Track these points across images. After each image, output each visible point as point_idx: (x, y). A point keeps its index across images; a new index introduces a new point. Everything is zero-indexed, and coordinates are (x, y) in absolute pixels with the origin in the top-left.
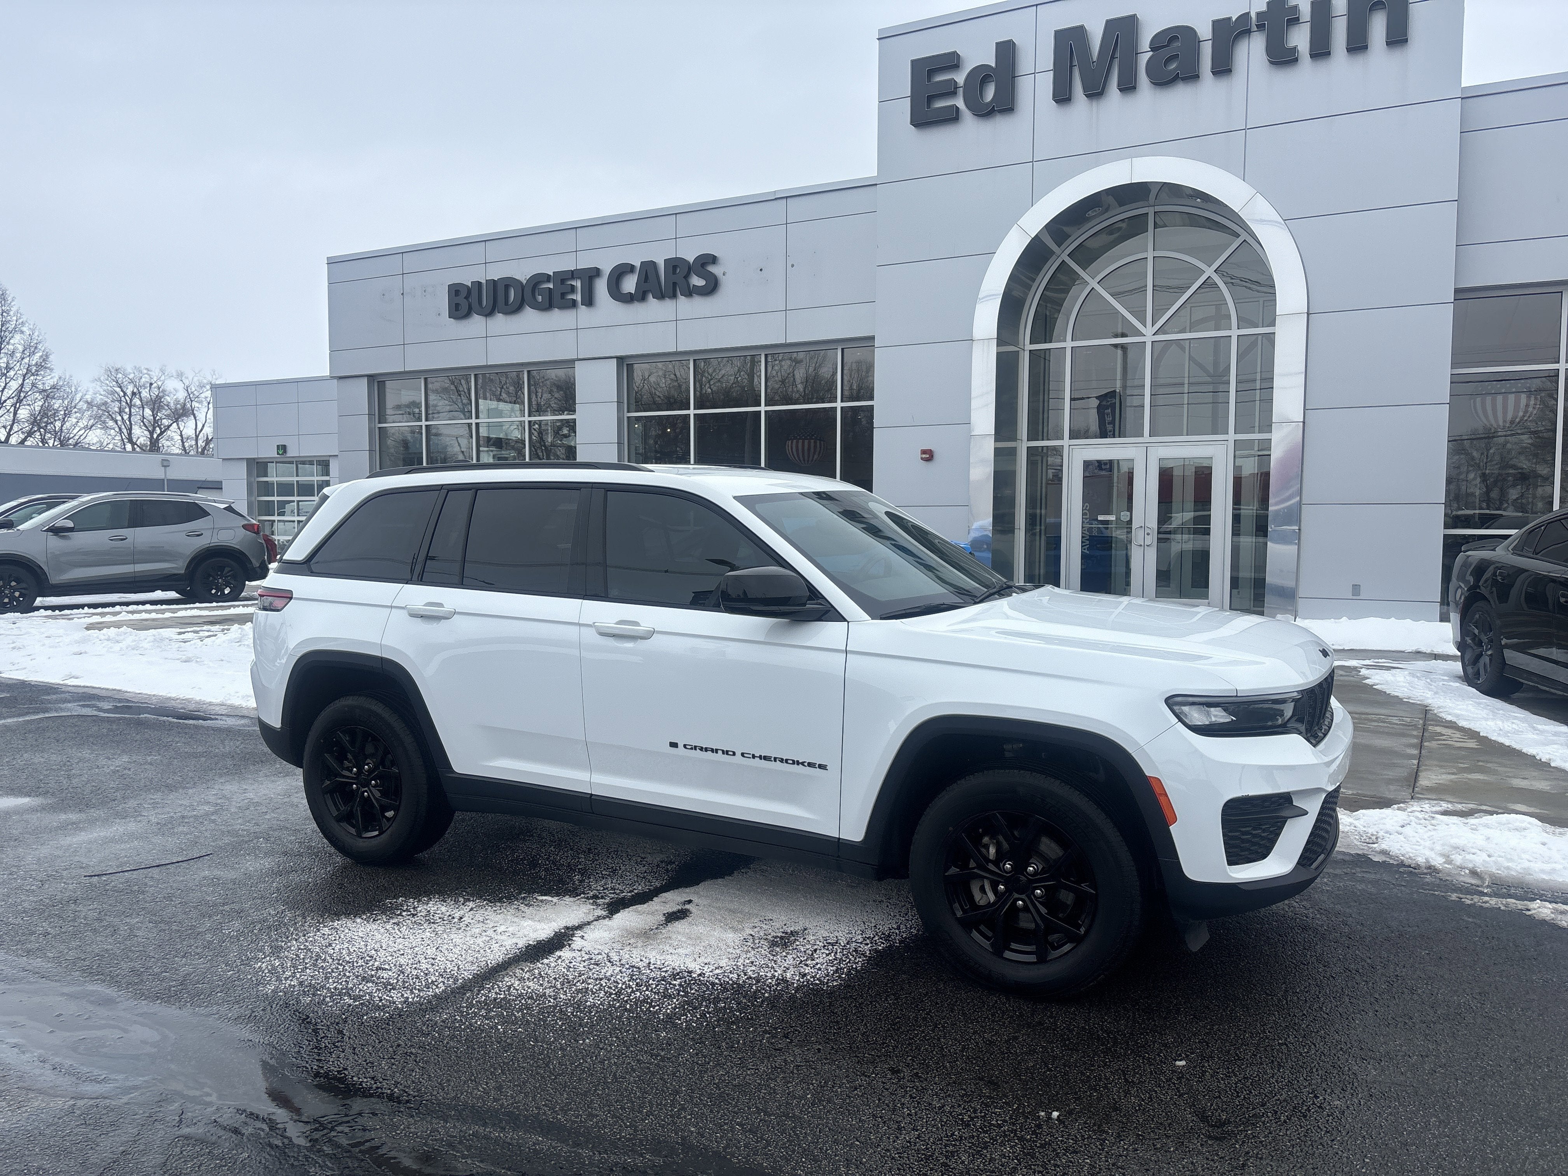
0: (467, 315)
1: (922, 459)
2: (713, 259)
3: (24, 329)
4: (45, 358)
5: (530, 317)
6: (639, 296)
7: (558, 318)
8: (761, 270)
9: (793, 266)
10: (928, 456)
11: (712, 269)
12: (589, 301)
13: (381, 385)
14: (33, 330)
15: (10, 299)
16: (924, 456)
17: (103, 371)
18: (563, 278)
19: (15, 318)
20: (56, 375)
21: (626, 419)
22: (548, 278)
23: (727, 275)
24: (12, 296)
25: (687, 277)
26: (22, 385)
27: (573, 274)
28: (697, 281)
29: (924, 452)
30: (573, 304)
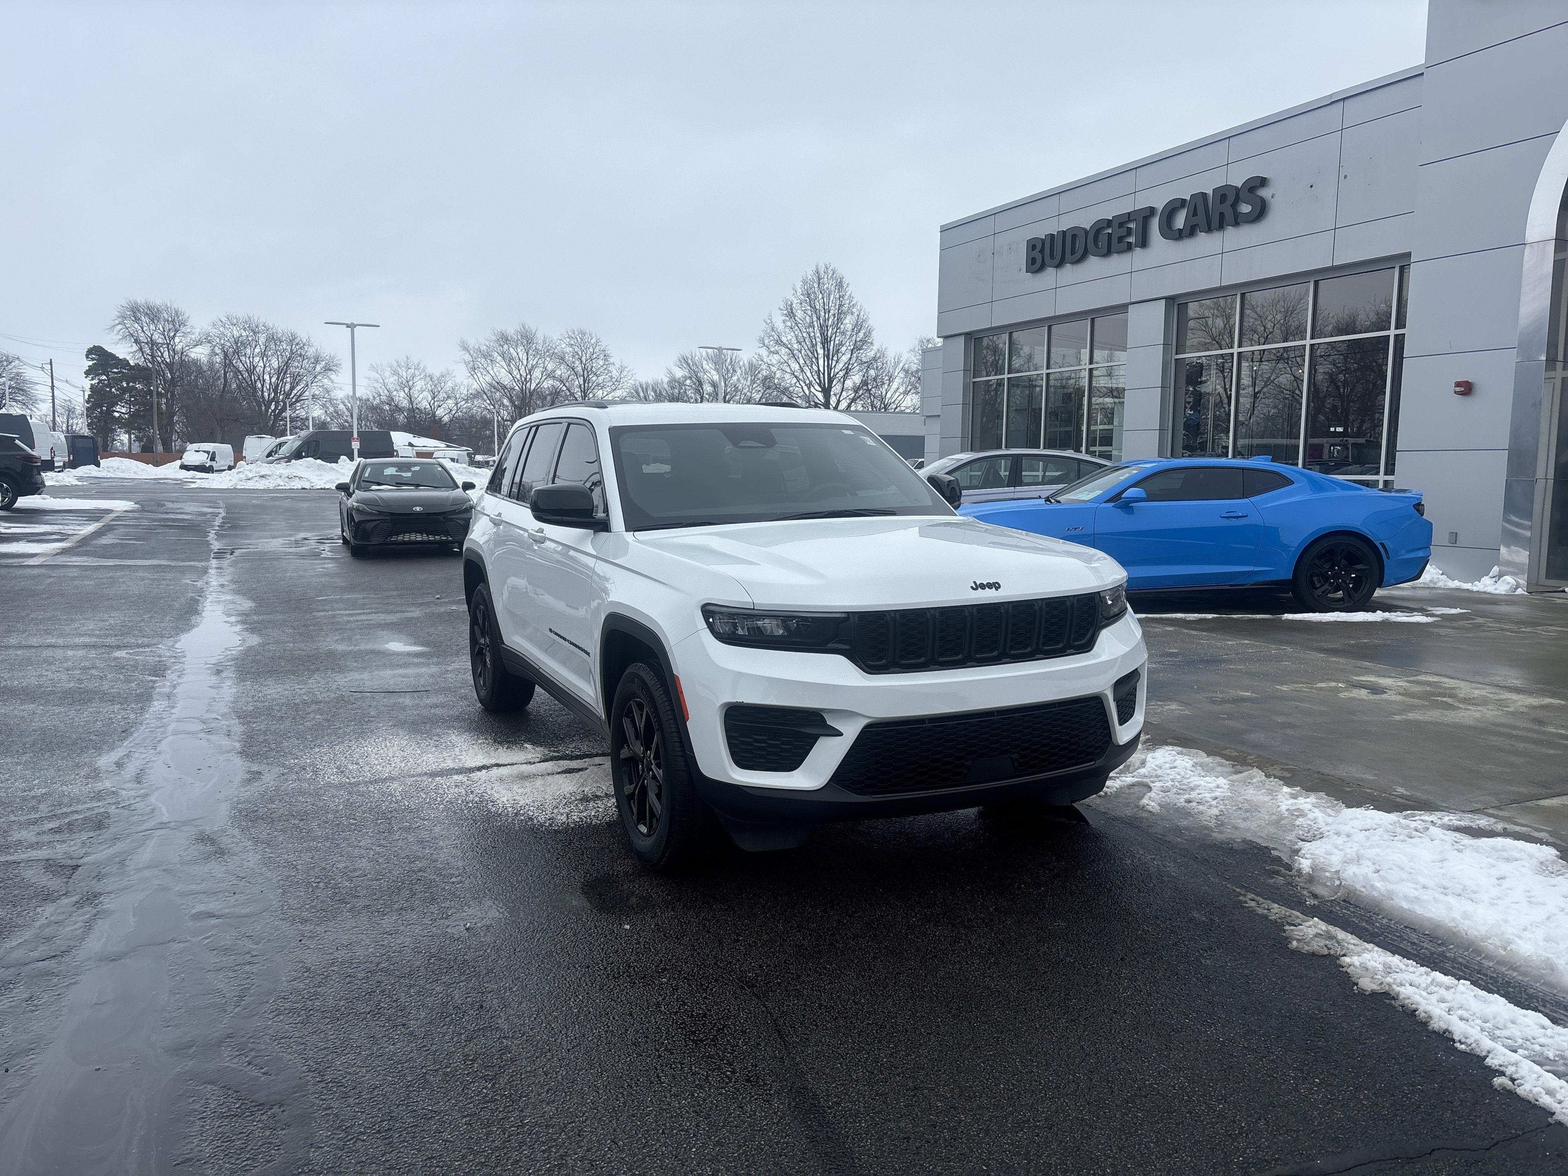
0: (1041, 268)
1: (1455, 392)
2: (1263, 182)
3: (854, 310)
4: (868, 334)
5: (1094, 265)
6: (1190, 231)
7: (1118, 263)
8: (1311, 186)
9: (1345, 177)
10: (1466, 389)
11: (1264, 193)
12: (1144, 243)
13: (979, 340)
14: (860, 311)
15: (845, 285)
16: (1458, 389)
17: (917, 342)
18: (1122, 221)
19: (848, 302)
20: (875, 348)
21: (1173, 362)
22: (1109, 223)
23: (1275, 197)
24: (847, 282)
25: (1234, 205)
26: (850, 358)
27: (1129, 217)
28: (1245, 208)
29: (1458, 384)
30: (1129, 248)
